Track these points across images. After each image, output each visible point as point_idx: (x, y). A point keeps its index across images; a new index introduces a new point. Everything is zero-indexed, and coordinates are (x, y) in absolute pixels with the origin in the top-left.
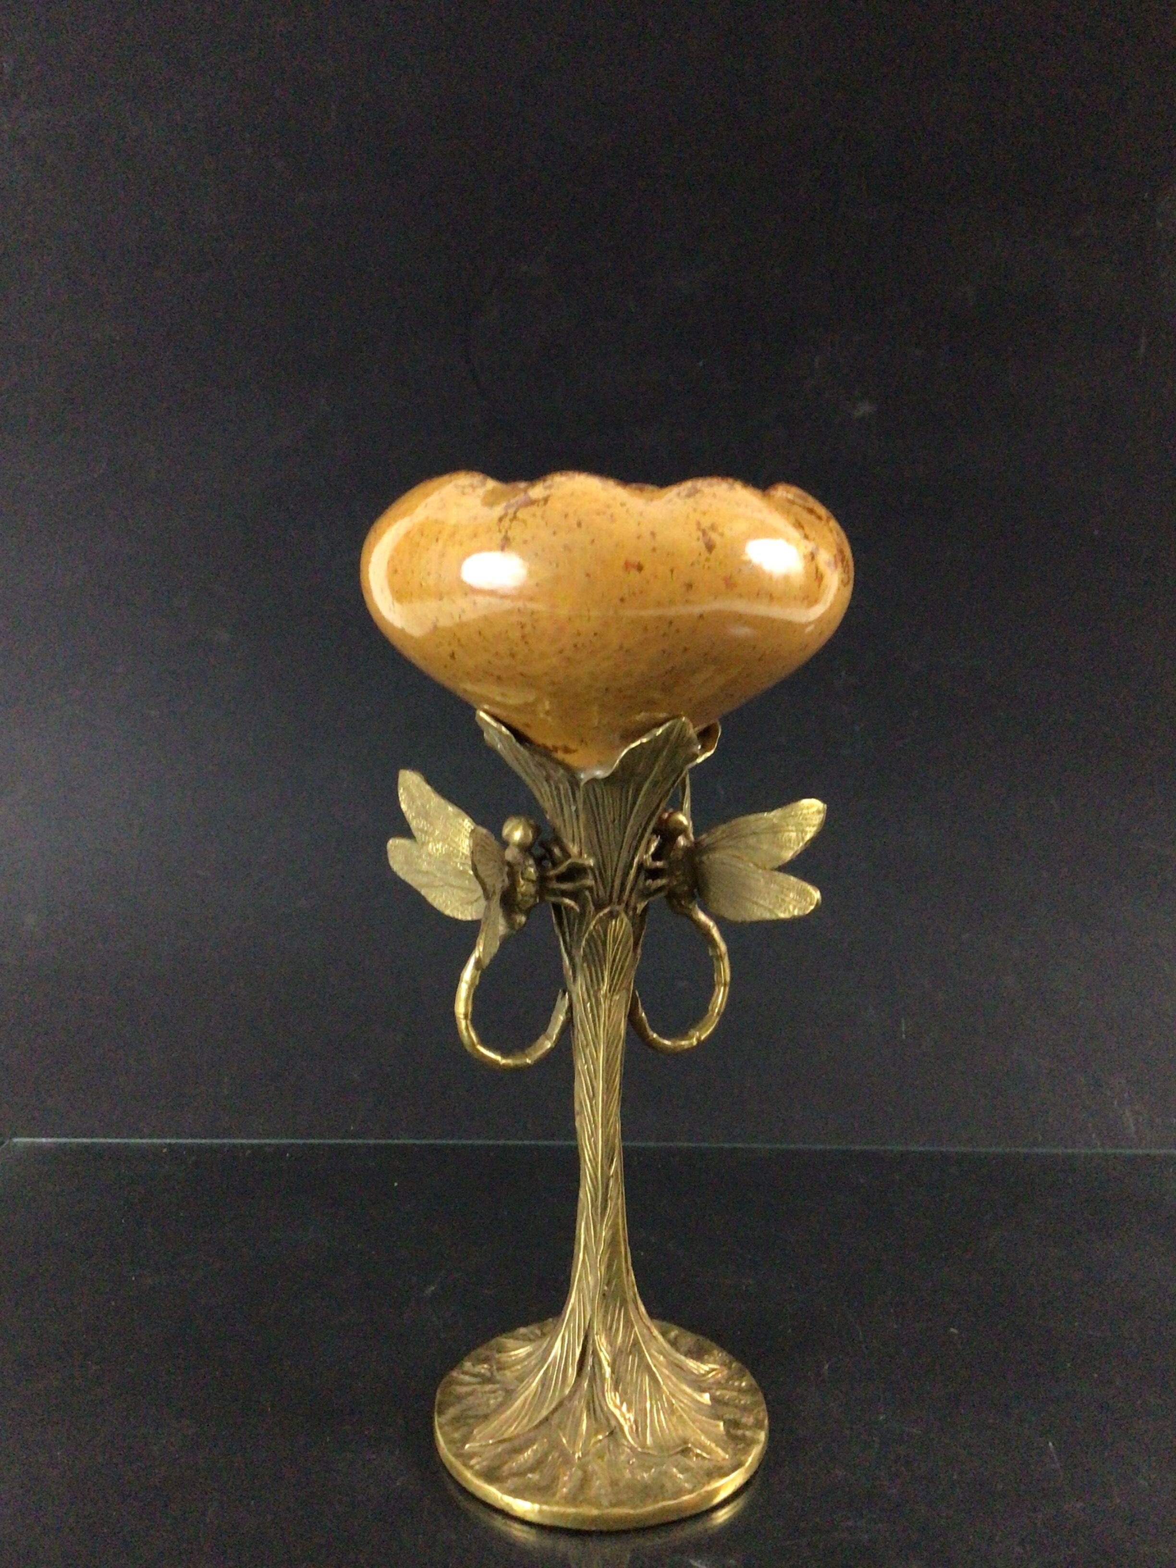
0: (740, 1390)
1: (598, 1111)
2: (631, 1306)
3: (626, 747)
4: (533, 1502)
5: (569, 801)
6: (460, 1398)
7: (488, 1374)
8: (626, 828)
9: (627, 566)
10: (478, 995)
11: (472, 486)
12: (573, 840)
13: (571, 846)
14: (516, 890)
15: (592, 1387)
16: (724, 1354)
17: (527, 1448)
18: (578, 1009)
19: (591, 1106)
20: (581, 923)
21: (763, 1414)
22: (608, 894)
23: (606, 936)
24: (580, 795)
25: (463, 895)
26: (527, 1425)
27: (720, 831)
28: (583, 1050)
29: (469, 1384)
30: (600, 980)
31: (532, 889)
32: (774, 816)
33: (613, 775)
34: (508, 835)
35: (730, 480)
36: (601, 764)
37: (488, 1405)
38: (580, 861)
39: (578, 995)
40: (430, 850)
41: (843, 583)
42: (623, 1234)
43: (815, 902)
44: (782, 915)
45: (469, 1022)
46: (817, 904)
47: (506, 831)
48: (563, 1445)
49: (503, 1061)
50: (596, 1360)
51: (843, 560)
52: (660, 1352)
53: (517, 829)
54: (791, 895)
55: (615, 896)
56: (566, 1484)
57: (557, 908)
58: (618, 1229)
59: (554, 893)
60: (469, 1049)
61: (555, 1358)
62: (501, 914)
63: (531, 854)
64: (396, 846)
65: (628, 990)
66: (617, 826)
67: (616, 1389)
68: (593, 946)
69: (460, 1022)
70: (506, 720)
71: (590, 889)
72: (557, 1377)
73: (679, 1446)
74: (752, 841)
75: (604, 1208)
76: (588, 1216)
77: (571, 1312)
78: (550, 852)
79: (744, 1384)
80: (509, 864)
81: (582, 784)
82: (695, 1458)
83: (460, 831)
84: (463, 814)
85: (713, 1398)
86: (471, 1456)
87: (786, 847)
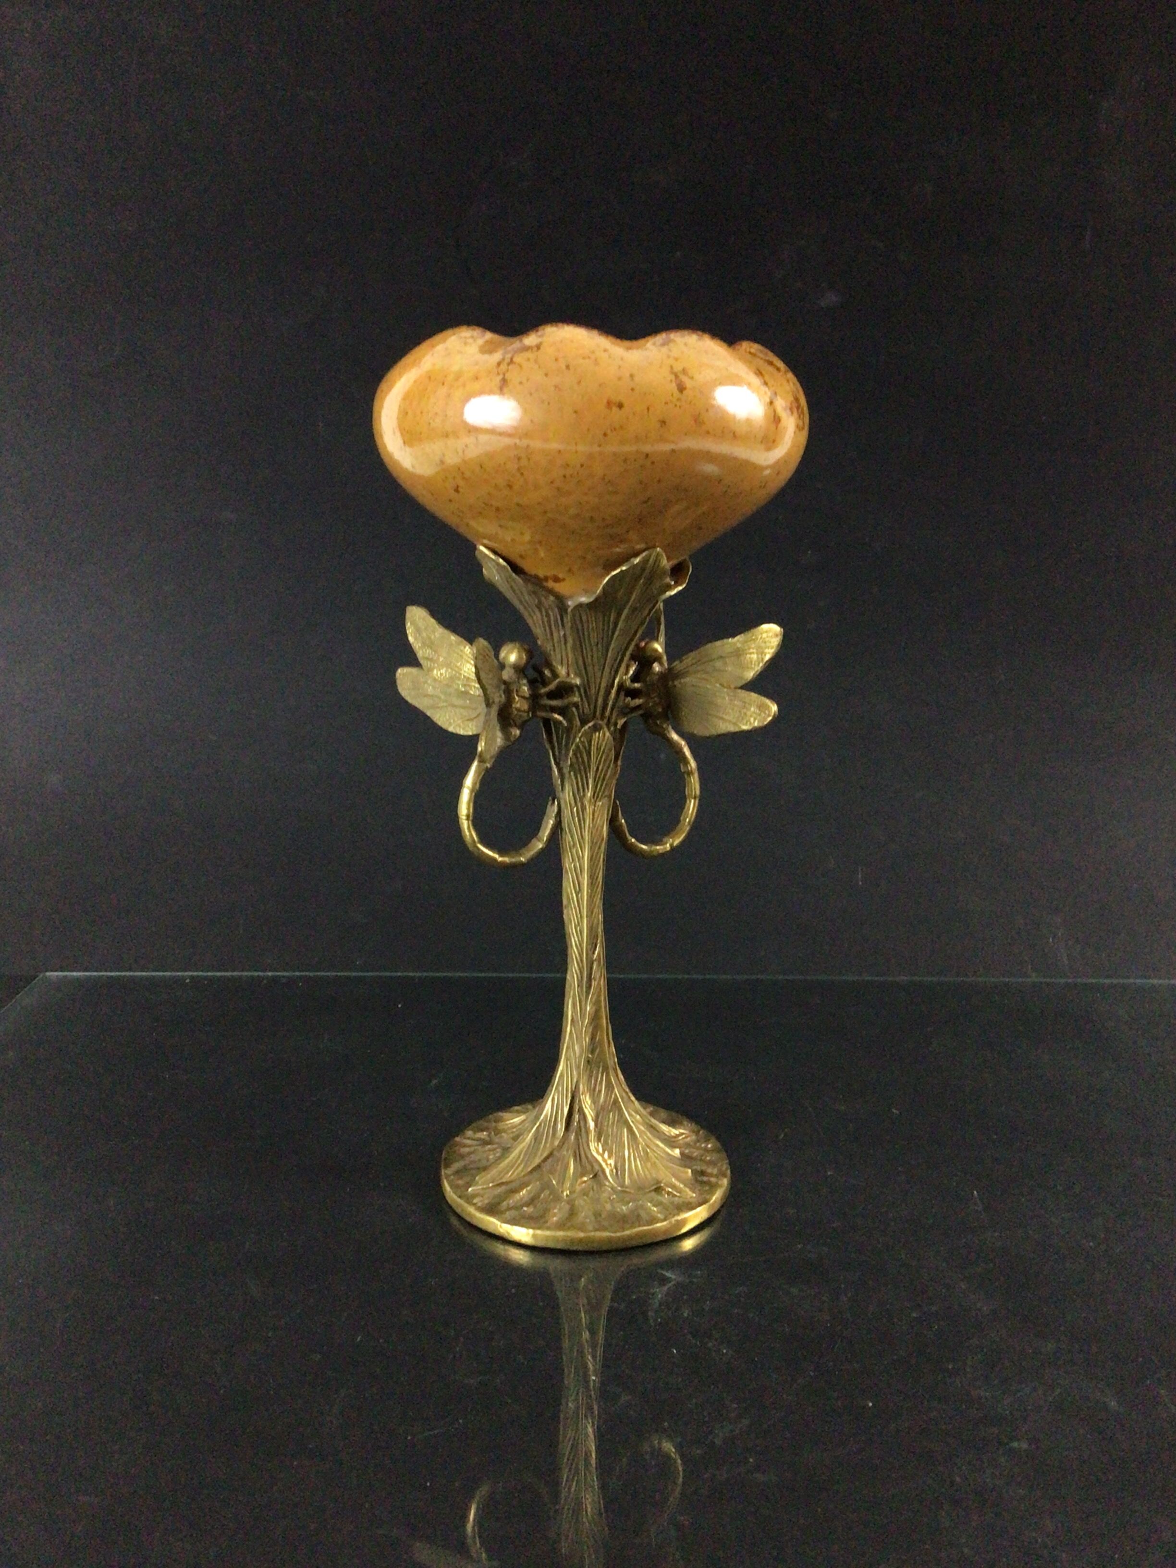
0: (706, 1150)
1: (583, 901)
2: (611, 1073)
3: (608, 575)
4: (528, 1227)
5: (558, 626)
6: (462, 1157)
7: (487, 1139)
8: (607, 651)
9: (609, 404)
10: (478, 798)
11: (472, 337)
12: (562, 663)
13: (559, 668)
14: (511, 706)
15: (578, 1140)
16: (693, 1124)
17: (522, 1189)
18: (566, 813)
19: (578, 901)
20: (568, 737)
21: (725, 1166)
22: (592, 711)
23: (590, 745)
24: (568, 619)
25: (465, 713)
26: (522, 1171)
27: (690, 659)
28: (570, 849)
29: (470, 1146)
30: (585, 787)
31: (525, 707)
32: (738, 641)
33: (596, 600)
34: (504, 658)
35: (700, 333)
36: (586, 592)
37: (488, 1160)
38: (568, 680)
39: (566, 802)
40: (435, 676)
41: (799, 428)
42: (604, 1012)
43: (773, 714)
44: (745, 727)
45: (470, 822)
46: (774, 716)
47: (502, 655)
48: (554, 1185)
49: (500, 859)
50: (582, 1116)
51: (798, 408)
52: (637, 1112)
53: (512, 653)
54: (752, 709)
55: (598, 713)
56: (557, 1214)
57: (547, 722)
58: (600, 1007)
59: (544, 708)
60: (471, 848)
61: (546, 1116)
62: (498, 728)
63: (526, 676)
64: (404, 676)
65: (610, 796)
66: (600, 650)
67: (599, 1140)
68: (579, 755)
69: (462, 823)
70: (504, 554)
71: (576, 705)
72: (548, 1132)
73: (653, 1185)
74: (718, 664)
75: (589, 987)
76: (574, 994)
77: (560, 1077)
78: (541, 673)
79: (709, 1146)
80: (505, 683)
81: (569, 610)
82: (666, 1196)
83: (461, 656)
84: (465, 642)
85: (682, 1154)
86: (474, 1196)
87: (748, 668)
